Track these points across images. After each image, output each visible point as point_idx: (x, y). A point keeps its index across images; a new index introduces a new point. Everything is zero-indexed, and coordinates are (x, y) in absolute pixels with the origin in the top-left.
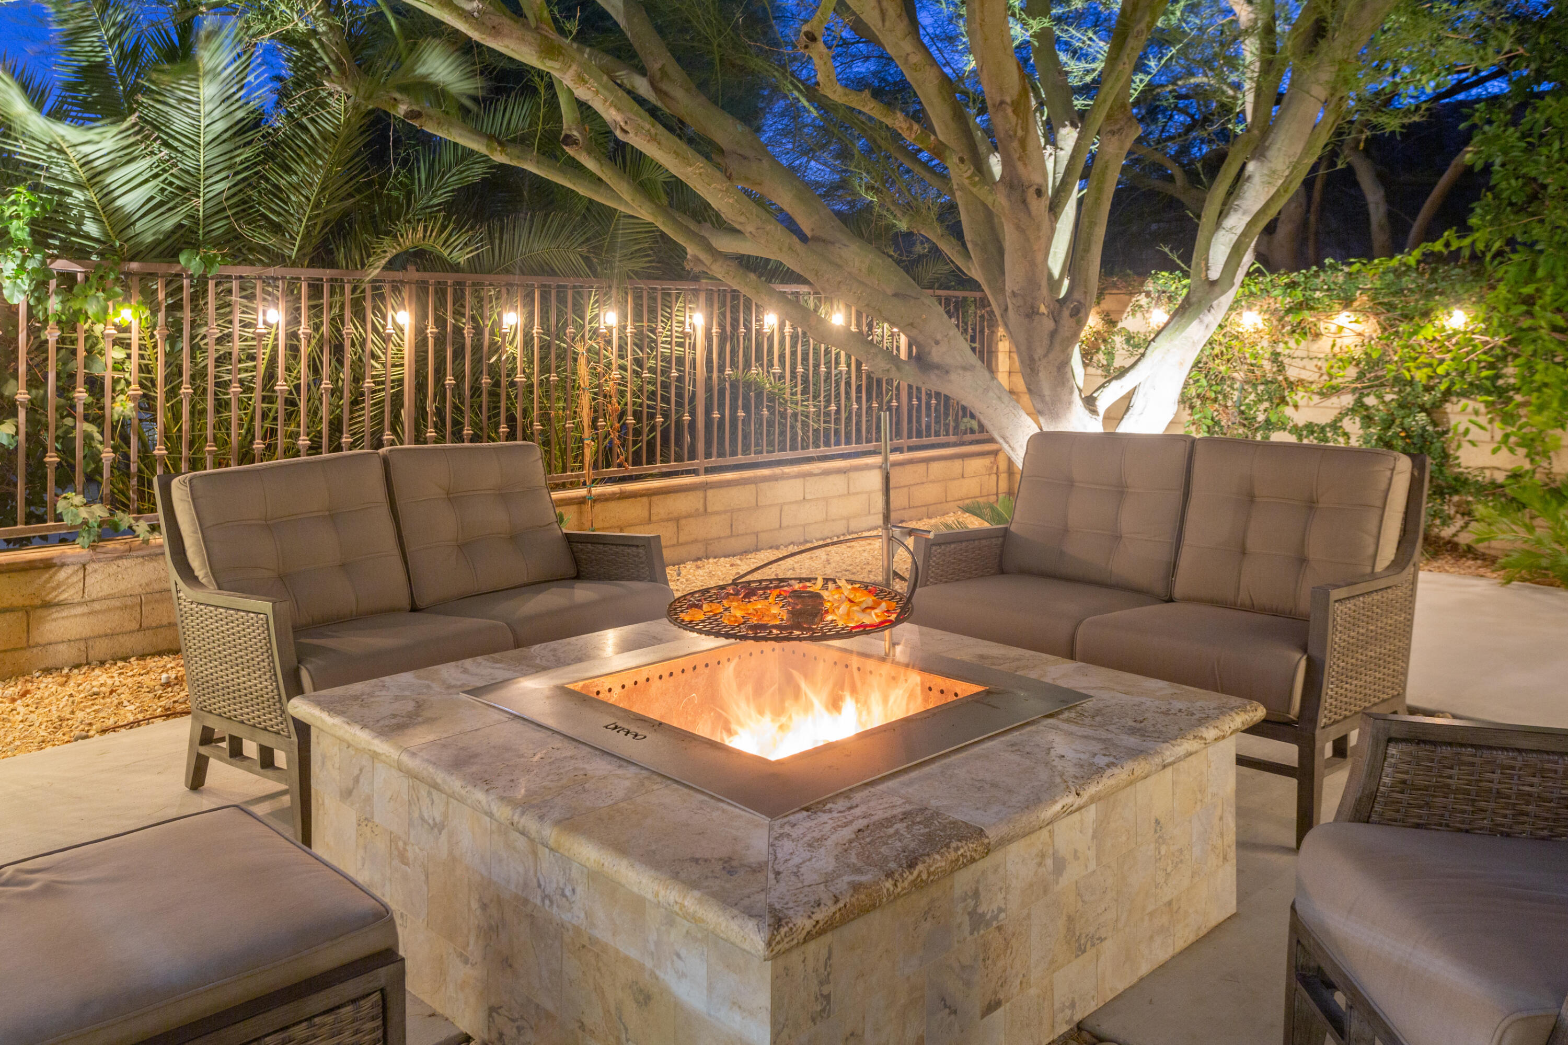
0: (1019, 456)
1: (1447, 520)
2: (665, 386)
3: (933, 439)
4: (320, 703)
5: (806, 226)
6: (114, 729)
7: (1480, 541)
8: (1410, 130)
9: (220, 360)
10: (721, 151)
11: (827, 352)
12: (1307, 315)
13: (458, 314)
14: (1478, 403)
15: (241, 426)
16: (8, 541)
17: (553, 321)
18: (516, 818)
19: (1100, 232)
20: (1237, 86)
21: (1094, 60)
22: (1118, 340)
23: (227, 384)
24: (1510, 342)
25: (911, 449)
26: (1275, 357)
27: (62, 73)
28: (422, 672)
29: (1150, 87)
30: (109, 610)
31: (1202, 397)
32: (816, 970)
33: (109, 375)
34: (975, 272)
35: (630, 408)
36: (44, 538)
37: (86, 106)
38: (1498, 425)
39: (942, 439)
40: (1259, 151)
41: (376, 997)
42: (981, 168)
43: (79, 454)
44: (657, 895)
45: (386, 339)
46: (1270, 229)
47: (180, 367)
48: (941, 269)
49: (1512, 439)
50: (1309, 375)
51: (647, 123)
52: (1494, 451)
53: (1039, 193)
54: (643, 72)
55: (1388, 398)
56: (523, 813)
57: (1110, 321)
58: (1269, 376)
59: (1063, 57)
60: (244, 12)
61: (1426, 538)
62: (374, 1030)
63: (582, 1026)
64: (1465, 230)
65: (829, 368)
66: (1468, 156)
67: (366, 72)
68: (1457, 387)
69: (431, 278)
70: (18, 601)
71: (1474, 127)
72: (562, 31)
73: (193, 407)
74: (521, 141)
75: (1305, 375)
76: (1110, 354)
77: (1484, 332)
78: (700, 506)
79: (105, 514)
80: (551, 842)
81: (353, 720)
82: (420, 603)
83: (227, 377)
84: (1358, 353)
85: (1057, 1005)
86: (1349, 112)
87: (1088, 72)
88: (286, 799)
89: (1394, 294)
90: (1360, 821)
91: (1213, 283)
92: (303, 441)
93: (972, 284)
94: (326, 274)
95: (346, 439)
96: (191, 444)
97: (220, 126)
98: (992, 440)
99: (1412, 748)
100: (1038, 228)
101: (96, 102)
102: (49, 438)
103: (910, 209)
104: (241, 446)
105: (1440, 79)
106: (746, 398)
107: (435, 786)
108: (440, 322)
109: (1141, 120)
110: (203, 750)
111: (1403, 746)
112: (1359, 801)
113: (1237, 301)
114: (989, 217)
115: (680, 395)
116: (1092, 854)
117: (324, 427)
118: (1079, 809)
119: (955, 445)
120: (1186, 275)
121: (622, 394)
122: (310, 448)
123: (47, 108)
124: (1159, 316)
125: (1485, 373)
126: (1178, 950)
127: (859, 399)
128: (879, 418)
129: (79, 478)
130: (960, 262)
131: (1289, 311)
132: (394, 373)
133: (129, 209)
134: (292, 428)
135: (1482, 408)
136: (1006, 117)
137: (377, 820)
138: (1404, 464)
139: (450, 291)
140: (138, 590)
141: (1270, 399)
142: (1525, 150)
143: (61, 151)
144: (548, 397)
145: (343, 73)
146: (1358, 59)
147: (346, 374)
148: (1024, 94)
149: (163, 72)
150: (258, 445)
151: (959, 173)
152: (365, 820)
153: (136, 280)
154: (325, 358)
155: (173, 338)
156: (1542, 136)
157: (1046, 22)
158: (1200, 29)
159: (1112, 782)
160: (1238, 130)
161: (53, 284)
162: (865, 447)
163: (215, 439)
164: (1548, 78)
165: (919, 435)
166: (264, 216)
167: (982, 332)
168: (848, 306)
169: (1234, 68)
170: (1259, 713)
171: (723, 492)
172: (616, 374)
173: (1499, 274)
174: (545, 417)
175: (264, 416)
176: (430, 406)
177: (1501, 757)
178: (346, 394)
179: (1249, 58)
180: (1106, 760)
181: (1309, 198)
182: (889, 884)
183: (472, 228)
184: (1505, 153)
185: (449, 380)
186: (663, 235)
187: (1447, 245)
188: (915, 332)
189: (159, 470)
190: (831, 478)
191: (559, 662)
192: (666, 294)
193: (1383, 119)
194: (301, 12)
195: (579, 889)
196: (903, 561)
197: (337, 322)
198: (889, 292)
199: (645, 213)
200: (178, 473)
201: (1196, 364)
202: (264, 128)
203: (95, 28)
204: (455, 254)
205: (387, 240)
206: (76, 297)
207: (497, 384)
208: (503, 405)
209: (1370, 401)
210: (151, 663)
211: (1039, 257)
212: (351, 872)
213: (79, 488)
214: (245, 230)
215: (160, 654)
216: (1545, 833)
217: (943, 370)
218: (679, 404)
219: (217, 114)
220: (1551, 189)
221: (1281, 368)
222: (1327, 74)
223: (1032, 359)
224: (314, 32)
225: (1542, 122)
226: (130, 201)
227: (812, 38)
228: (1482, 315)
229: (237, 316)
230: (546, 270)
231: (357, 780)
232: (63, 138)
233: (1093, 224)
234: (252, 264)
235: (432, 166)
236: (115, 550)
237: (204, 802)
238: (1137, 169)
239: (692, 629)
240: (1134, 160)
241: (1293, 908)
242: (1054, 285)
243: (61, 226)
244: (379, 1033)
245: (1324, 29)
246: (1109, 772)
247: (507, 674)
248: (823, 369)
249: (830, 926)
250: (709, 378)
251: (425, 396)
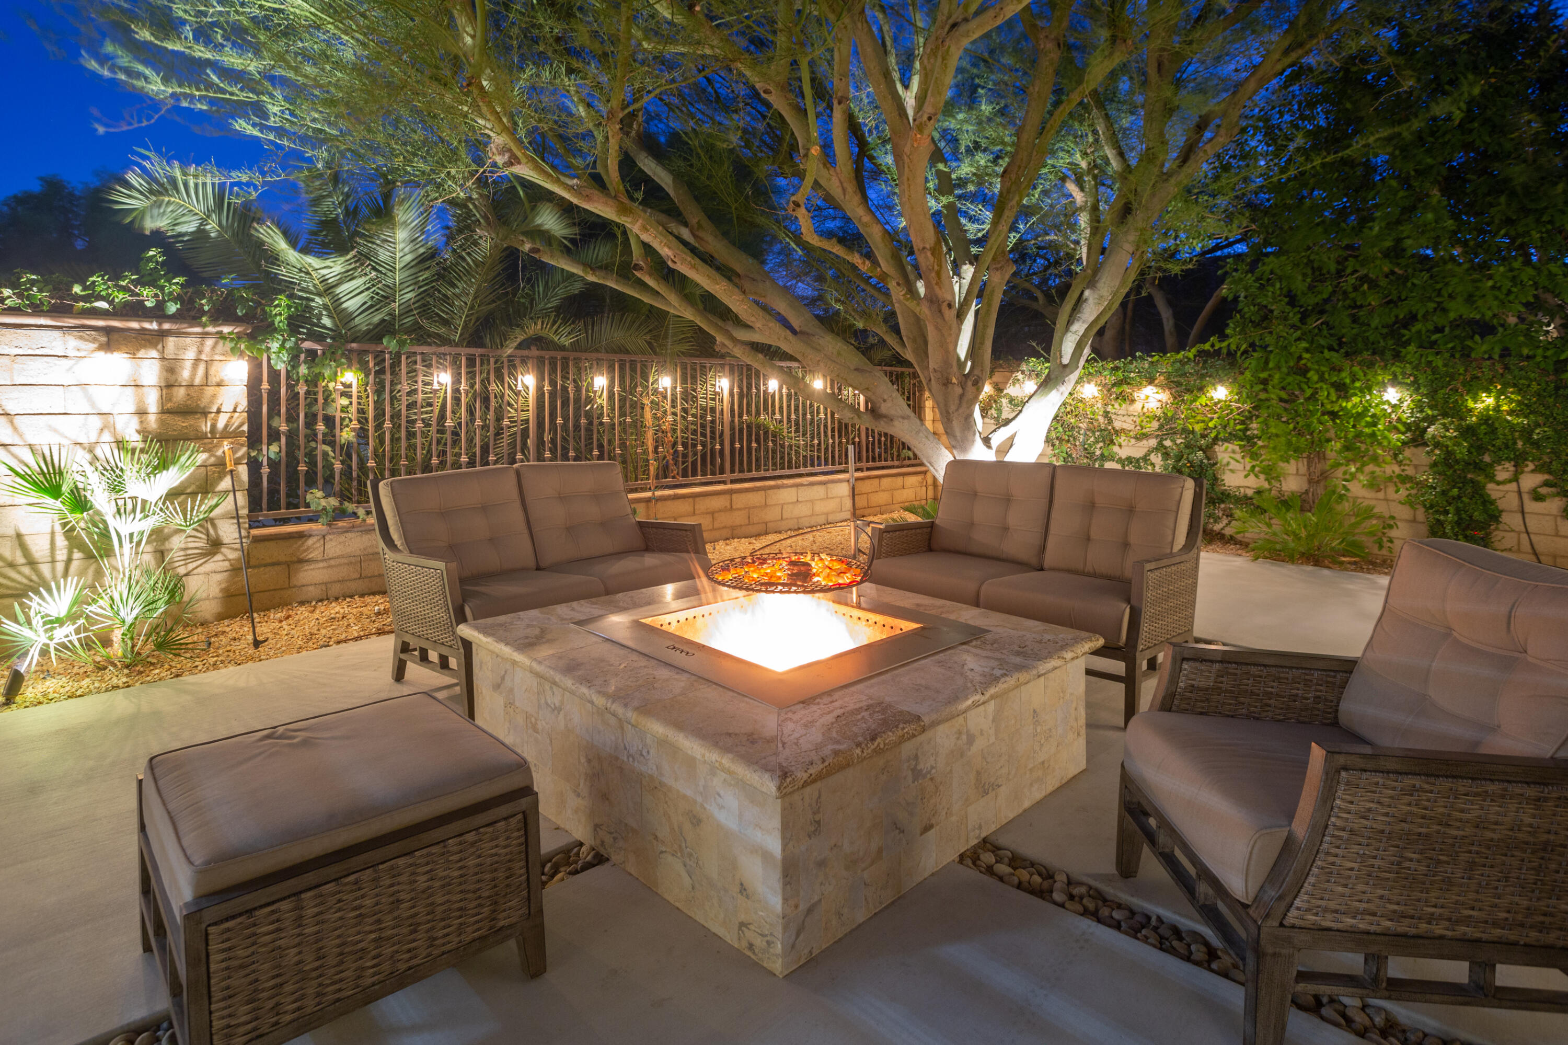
0: (940, 474)
1: (1217, 520)
2: (703, 426)
3: (883, 463)
4: (477, 628)
5: (796, 324)
6: (345, 641)
7: (1239, 533)
8: (1187, 273)
9: (410, 406)
10: (739, 276)
11: (811, 406)
12: (1125, 387)
13: (565, 378)
14: (1234, 446)
15: (423, 449)
16: (275, 520)
17: (628, 382)
18: (609, 705)
19: (991, 332)
20: (1077, 243)
21: (983, 223)
22: (1004, 401)
23: (414, 421)
24: (1254, 408)
25: (868, 469)
26: (1106, 414)
27: (307, 223)
28: (544, 609)
29: (1020, 241)
30: (340, 565)
31: (1060, 439)
32: (810, 805)
33: (338, 415)
34: (909, 355)
35: (679, 440)
36: (299, 519)
37: (324, 245)
38: (1248, 459)
39: (889, 463)
40: (1092, 283)
41: (520, 816)
42: (912, 291)
43: (320, 465)
44: (704, 756)
45: (517, 393)
46: (1101, 333)
47: (384, 410)
48: (887, 354)
49: (1257, 469)
50: (1128, 426)
51: (689, 258)
52: (1246, 476)
53: (950, 306)
54: (686, 224)
55: (1179, 441)
56: (613, 702)
57: (999, 389)
58: (1103, 426)
59: (963, 221)
60: (425, 186)
61: (1204, 531)
62: (519, 837)
63: (656, 838)
64: (1223, 337)
65: (813, 416)
66: (1224, 290)
67: (504, 223)
68: (1221, 435)
69: (547, 354)
70: (283, 558)
71: (1226, 273)
72: (632, 199)
73: (392, 436)
74: (605, 268)
75: (1125, 426)
76: (999, 410)
77: (1237, 401)
78: (728, 505)
79: (337, 504)
80: (633, 721)
81: (500, 640)
82: (542, 565)
83: (414, 417)
84: (1159, 413)
85: (970, 827)
86: (1148, 261)
87: (980, 230)
88: (457, 689)
89: (1181, 376)
90: (1165, 710)
91: (1065, 366)
92: (464, 459)
93: (908, 364)
94: (478, 351)
95: (492, 458)
96: (391, 460)
97: (409, 258)
98: (922, 464)
99: (1197, 664)
100: (950, 328)
101: (330, 243)
102: (301, 455)
103: (864, 314)
104: (424, 462)
105: (1205, 243)
106: (757, 435)
107: (555, 683)
108: (553, 383)
109: (1015, 262)
110: (403, 656)
111: (1191, 663)
112: (1164, 698)
113: (1081, 378)
114: (918, 322)
115: (713, 432)
116: (992, 732)
117: (478, 450)
118: (984, 703)
119: (898, 467)
120: (1047, 360)
121: (674, 431)
122: (468, 463)
123: (299, 246)
124: (1030, 386)
125: (1238, 427)
126: (1048, 791)
127: (833, 437)
128: (847, 449)
129: (320, 480)
130: (898, 349)
131: (1114, 385)
132: (523, 416)
133: (351, 309)
134: (457, 450)
135: (1237, 448)
136: (926, 257)
137: (517, 704)
138: (1190, 484)
139: (559, 363)
140: (358, 553)
141: (1104, 441)
142: (1259, 288)
143: (308, 273)
144: (625, 433)
145: (489, 223)
146: (1152, 228)
147: (491, 416)
148: (938, 243)
149: (373, 223)
150: (435, 461)
151: (897, 292)
152: (510, 704)
153: (355, 354)
154: (477, 406)
155: (379, 392)
156: (1269, 280)
157: (951, 199)
158: (1051, 206)
159: (1005, 686)
160: (1078, 270)
161: (302, 356)
162: (837, 467)
163: (407, 457)
164: (1271, 245)
165: (874, 460)
166: (437, 314)
167: (914, 394)
168: (825, 376)
169: (1074, 231)
170: (1101, 642)
171: (743, 495)
172: (670, 418)
173: (1246, 365)
174: (623, 445)
175: (438, 442)
176: (547, 438)
177: (1254, 670)
178: (492, 428)
179: (1083, 225)
180: (1001, 672)
181: (1125, 314)
182: (858, 751)
183: (573, 323)
184: (1246, 289)
185: (559, 421)
186: (700, 328)
187: (1213, 346)
188: (869, 394)
189: (371, 476)
190: (815, 488)
191: (635, 605)
192: (703, 367)
193: (1170, 266)
194: (461, 186)
195: (652, 752)
196: (865, 542)
197: (485, 382)
198: (852, 367)
199: (688, 314)
200: (383, 478)
201: (1055, 418)
202: (438, 259)
203: (330, 196)
204: (562, 339)
205: (518, 330)
206: (317, 365)
207: (591, 423)
208: (595, 436)
209: (1167, 443)
210: (368, 599)
211: (951, 347)
212: (501, 737)
213: (320, 486)
214: (425, 323)
215: (374, 594)
216: (1281, 717)
217: (890, 419)
218: (713, 438)
219: (407, 250)
220: (1275, 313)
221: (1110, 421)
222: (1133, 237)
223: (948, 412)
224: (470, 199)
225: (1268, 272)
226: (351, 305)
227: (797, 205)
228: (1235, 391)
229: (421, 378)
230: (623, 350)
231: (503, 678)
232: (310, 265)
233: (985, 327)
234: (430, 345)
235: (547, 283)
236: (343, 527)
237: (406, 690)
238: (1014, 292)
239: (724, 585)
240: (1011, 287)
241: (1122, 766)
242: (962, 365)
243: (308, 320)
244: (522, 840)
245: (1130, 209)
246: (1003, 680)
247: (601, 612)
248: (809, 416)
249: (820, 777)
250: (733, 421)
251: (544, 430)
